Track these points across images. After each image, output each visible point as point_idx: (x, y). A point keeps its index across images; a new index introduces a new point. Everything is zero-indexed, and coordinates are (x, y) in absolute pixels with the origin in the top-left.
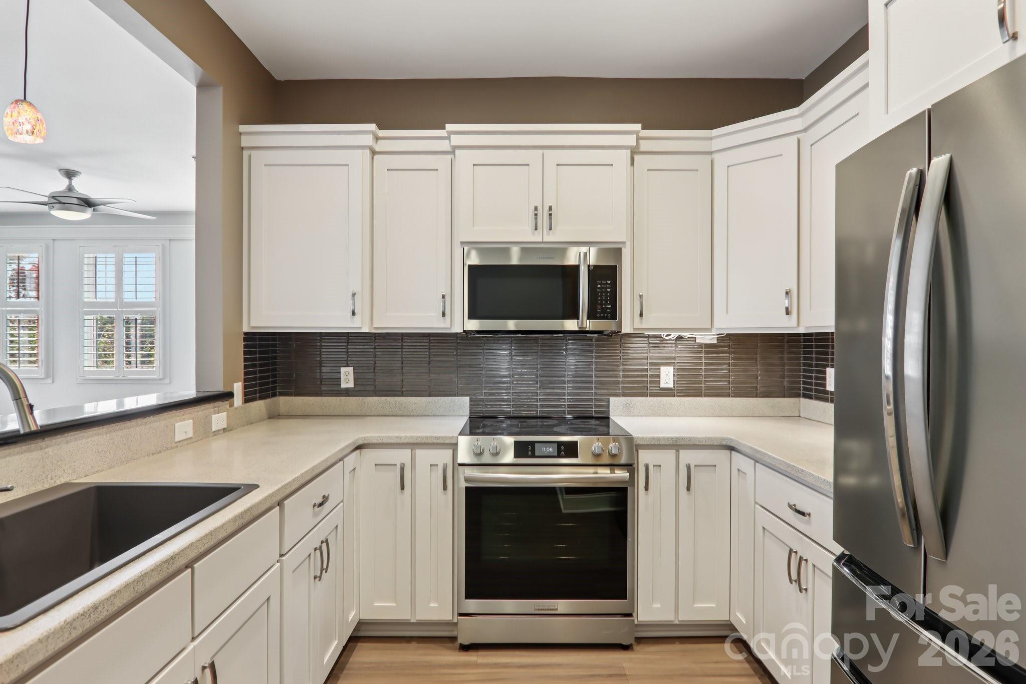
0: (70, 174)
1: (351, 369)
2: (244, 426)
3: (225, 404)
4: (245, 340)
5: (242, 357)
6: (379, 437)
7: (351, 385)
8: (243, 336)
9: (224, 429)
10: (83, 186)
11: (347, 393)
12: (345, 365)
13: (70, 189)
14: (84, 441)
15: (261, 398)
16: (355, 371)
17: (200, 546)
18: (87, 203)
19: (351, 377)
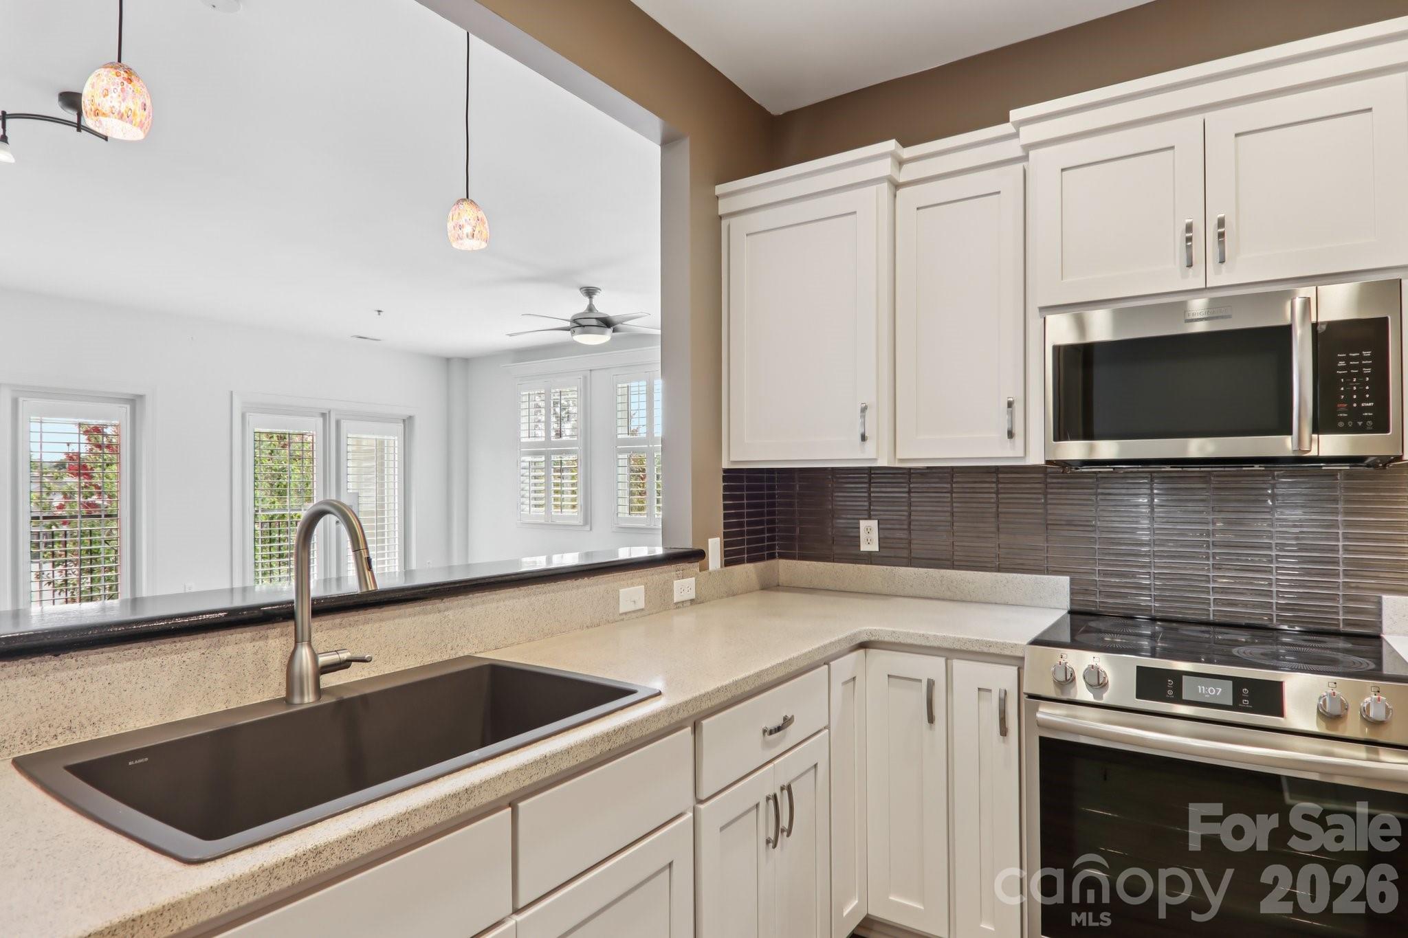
0: (590, 292)
1: (874, 524)
2: (722, 597)
3: (695, 567)
4: (725, 479)
5: (721, 502)
6: (894, 632)
7: (874, 547)
8: (722, 474)
9: (692, 601)
10: (605, 305)
11: (869, 558)
12: (866, 517)
13: (591, 309)
14: (494, 605)
15: (750, 560)
16: (881, 526)
17: (523, 778)
18: (606, 323)
19: (875, 535)
